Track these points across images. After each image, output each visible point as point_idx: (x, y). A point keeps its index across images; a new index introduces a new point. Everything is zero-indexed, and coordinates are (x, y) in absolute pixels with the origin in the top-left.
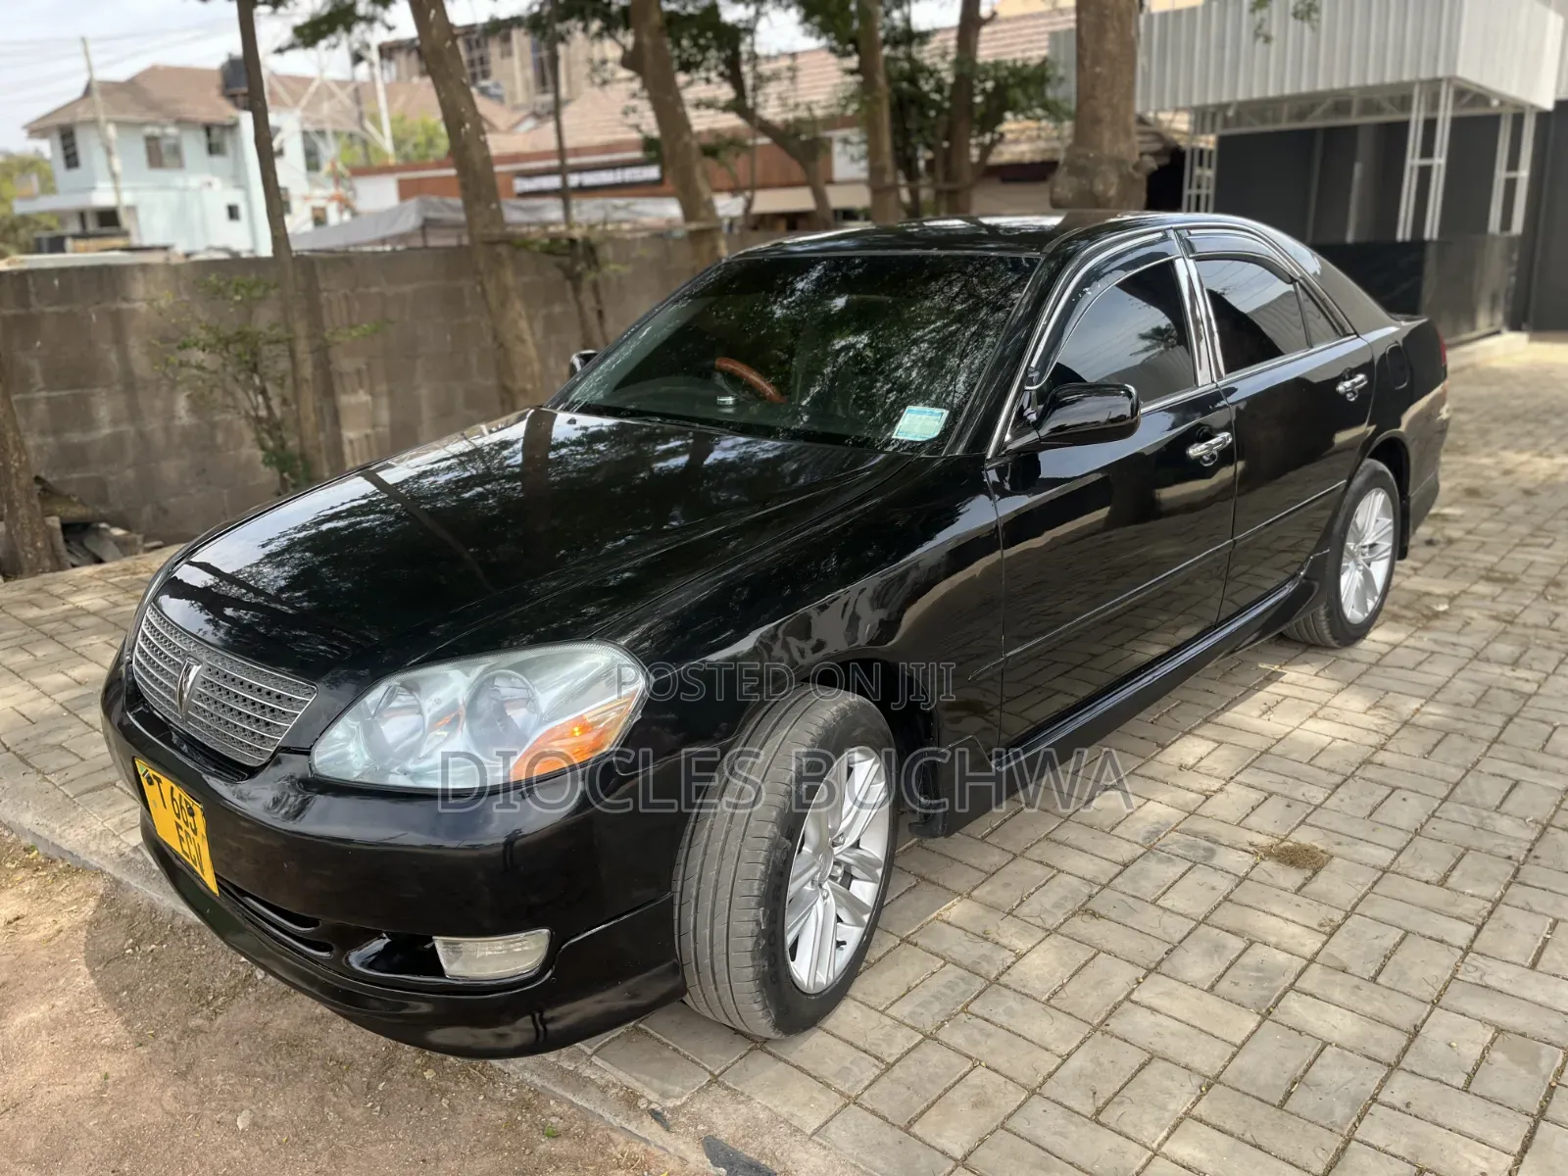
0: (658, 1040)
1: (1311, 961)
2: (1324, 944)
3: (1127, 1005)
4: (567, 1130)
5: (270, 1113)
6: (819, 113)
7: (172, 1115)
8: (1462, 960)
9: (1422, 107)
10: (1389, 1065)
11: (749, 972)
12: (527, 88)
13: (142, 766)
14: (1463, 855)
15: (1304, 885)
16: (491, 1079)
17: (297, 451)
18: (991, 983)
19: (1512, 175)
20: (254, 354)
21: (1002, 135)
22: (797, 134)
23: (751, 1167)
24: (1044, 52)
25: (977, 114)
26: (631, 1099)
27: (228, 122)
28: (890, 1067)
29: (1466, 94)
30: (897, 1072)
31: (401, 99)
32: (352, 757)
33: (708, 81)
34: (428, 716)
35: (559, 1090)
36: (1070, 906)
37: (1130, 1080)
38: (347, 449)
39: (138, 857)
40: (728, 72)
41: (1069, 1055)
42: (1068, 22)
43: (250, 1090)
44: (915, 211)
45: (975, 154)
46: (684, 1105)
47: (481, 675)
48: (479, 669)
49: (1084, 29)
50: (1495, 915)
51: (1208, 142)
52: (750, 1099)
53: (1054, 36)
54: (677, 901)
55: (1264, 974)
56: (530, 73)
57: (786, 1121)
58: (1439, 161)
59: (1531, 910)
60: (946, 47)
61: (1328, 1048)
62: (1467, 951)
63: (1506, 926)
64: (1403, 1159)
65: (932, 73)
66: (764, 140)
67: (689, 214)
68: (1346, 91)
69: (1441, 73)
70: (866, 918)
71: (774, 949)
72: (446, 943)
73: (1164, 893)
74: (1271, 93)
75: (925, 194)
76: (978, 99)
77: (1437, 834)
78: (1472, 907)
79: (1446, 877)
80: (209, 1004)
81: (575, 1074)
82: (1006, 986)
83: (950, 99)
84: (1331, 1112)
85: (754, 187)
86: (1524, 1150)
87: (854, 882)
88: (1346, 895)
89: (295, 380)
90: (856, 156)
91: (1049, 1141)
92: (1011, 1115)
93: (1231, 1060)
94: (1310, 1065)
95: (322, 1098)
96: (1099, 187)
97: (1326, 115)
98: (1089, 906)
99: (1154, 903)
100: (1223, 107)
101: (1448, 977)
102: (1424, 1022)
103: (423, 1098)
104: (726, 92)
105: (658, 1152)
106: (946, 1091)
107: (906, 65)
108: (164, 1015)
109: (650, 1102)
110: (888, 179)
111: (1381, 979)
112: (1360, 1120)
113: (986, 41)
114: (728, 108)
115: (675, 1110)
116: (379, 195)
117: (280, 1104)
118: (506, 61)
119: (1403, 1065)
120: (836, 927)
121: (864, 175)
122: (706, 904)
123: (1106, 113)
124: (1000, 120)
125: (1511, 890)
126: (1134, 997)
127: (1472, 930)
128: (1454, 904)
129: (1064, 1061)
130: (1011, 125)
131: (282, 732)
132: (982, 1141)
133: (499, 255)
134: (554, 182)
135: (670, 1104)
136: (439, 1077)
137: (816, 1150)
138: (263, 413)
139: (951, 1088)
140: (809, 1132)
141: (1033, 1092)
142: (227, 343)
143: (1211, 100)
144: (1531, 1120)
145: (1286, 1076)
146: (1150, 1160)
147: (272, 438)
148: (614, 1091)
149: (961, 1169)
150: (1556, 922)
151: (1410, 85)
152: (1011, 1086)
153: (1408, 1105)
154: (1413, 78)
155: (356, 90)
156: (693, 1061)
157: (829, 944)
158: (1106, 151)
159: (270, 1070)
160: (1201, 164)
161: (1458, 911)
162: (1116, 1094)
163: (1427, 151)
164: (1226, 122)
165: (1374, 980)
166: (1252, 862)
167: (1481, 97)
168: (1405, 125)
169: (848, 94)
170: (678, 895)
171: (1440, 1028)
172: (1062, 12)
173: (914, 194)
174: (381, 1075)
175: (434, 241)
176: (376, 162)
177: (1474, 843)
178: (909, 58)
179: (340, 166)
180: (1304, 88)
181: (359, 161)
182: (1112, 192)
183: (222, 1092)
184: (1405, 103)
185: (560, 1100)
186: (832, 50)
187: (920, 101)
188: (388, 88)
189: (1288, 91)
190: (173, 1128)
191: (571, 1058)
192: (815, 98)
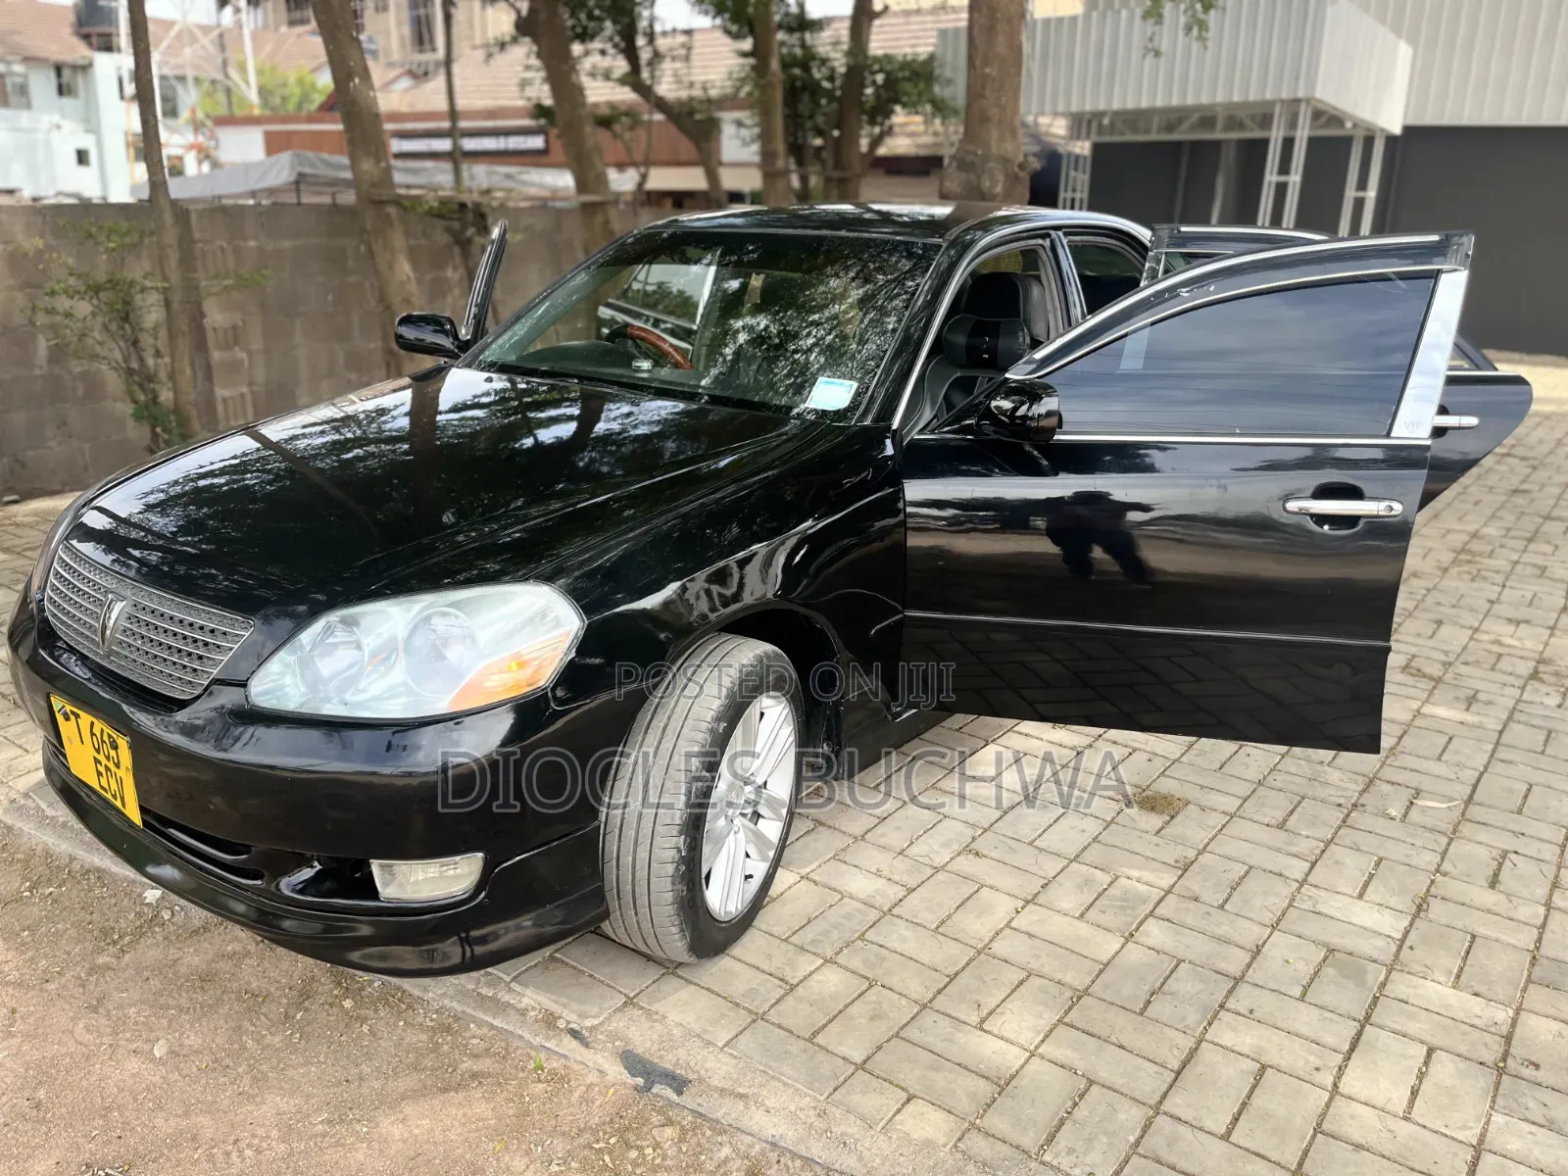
0: (574, 968)
1: (1168, 892)
2: (1180, 878)
3: (1008, 931)
4: (487, 1050)
5: (187, 1042)
6: (713, 93)
7: (86, 1046)
8: (1298, 890)
9: (1282, 123)
10: (1235, 978)
11: (669, 897)
12: (403, 45)
13: (57, 703)
14: (1300, 802)
15: (1162, 828)
16: (409, 1007)
17: (171, 405)
18: (885, 914)
19: (1360, 194)
20: (127, 303)
21: (891, 128)
22: (691, 113)
23: (667, 1076)
24: (930, 49)
25: (868, 106)
26: (550, 1021)
27: (81, 62)
28: (793, 988)
29: (1323, 116)
30: (800, 990)
31: (268, 49)
32: (288, 689)
33: (603, 52)
34: (367, 650)
35: (480, 1015)
36: (956, 847)
37: (1009, 995)
38: (220, 408)
39: (30, 803)
40: (623, 45)
41: (956, 975)
42: (962, 20)
43: (165, 1022)
44: (804, 195)
45: (864, 144)
46: (602, 1024)
47: (420, 612)
48: (417, 607)
49: (976, 30)
50: (1327, 852)
51: (1083, 148)
52: (664, 1017)
53: (943, 34)
54: (602, 831)
55: (1128, 902)
56: (407, 30)
57: (698, 1036)
58: (1295, 178)
59: (1358, 850)
60: (839, 37)
61: (1182, 964)
62: (1303, 883)
63: (1337, 862)
64: (1248, 1057)
65: (824, 61)
66: (659, 117)
67: (582, 186)
68: (1211, 107)
69: (1301, 94)
70: (771, 854)
71: (692, 875)
72: (381, 866)
73: (1040, 836)
74: (1144, 104)
75: (814, 181)
76: (869, 91)
77: (1278, 784)
78: (1305, 846)
79: (1285, 821)
80: (114, 943)
81: (494, 999)
82: (898, 917)
83: (841, 88)
84: (1184, 1018)
85: (649, 163)
86: (1352, 1050)
87: (761, 820)
88: (1200, 837)
89: (170, 331)
90: (748, 139)
91: (939, 1047)
92: (905, 1025)
93: (1098, 976)
94: (1167, 978)
95: (240, 1027)
96: (986, 184)
97: (1193, 128)
98: (972, 846)
99: (1031, 844)
100: (1100, 115)
101: (1285, 905)
102: (1265, 942)
103: (342, 1026)
104: (621, 65)
105: (577, 1067)
106: (846, 1006)
107: (798, 51)
108: (69, 953)
109: (568, 1022)
110: (780, 164)
111: (1226, 907)
112: (1210, 1024)
113: (878, 33)
114: (623, 81)
115: (592, 1029)
116: (244, 147)
117: (196, 1034)
118: (382, 16)
119: (1246, 978)
120: (744, 863)
121: (757, 159)
122: (630, 833)
123: (994, 112)
124: (888, 113)
125: (1342, 831)
126: (1013, 925)
127: (1308, 865)
128: (1291, 844)
129: (951, 980)
130: (899, 117)
131: (216, 666)
132: (879, 1048)
133: (388, 215)
134: (444, 145)
135: (589, 1023)
136: (356, 1006)
137: (728, 1060)
138: (135, 365)
139: (850, 1004)
140: (720, 1044)
141: (924, 1006)
142: (96, 289)
143: (1088, 108)
144: (1358, 1024)
145: (1146, 988)
146: (1027, 1061)
147: (144, 390)
148: (532, 1014)
149: (860, 1071)
150: (1381, 859)
151: (1272, 104)
152: (904, 1002)
153: (1251, 1011)
154: (1275, 97)
155: (221, 36)
156: (608, 985)
157: (739, 878)
158: (994, 150)
159: (184, 1002)
160: (1076, 169)
161: (1294, 850)
162: (998, 1006)
163: (1284, 168)
164: (1101, 130)
165: (1222, 907)
166: (1117, 808)
167: (1336, 120)
168: (1265, 142)
169: (742, 75)
170: (602, 826)
171: (1280, 946)
172: (954, 10)
173: (804, 179)
174: (299, 1006)
175: (307, 199)
176: (238, 112)
177: (1310, 793)
178: (803, 45)
179: (200, 115)
180: (1175, 102)
181: (222, 111)
182: (999, 189)
183: (136, 1023)
184: (1266, 121)
185: (480, 1024)
186: (728, 32)
187: (813, 89)
188: (254, 36)
189: (1159, 103)
190: (88, 1058)
191: (489, 985)
192: (711, 77)
